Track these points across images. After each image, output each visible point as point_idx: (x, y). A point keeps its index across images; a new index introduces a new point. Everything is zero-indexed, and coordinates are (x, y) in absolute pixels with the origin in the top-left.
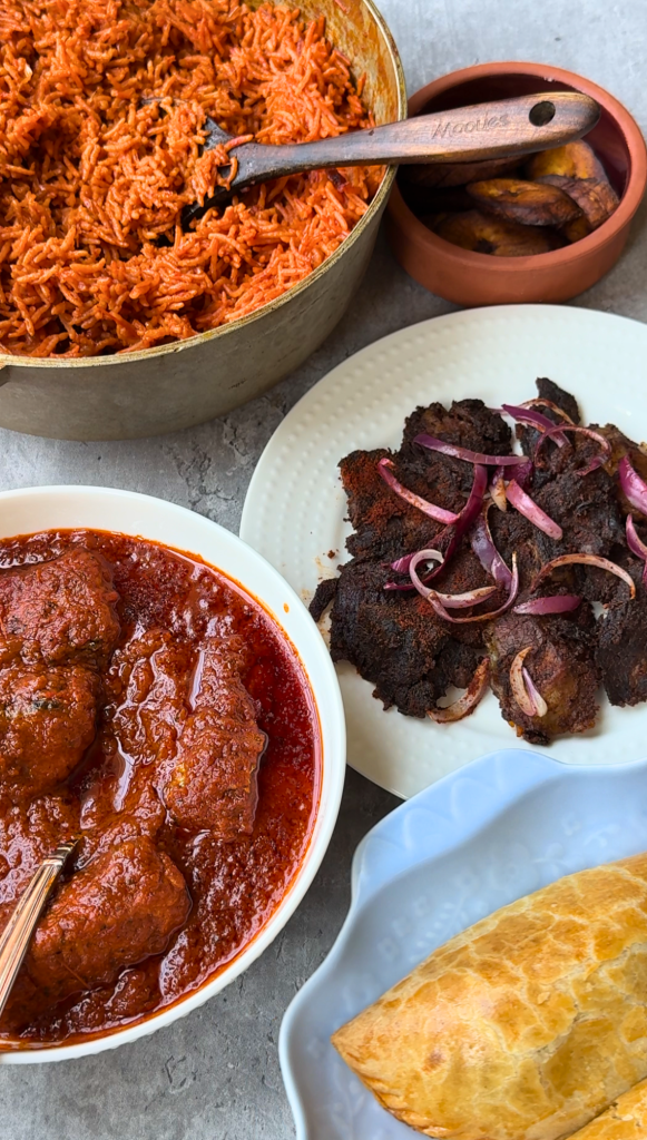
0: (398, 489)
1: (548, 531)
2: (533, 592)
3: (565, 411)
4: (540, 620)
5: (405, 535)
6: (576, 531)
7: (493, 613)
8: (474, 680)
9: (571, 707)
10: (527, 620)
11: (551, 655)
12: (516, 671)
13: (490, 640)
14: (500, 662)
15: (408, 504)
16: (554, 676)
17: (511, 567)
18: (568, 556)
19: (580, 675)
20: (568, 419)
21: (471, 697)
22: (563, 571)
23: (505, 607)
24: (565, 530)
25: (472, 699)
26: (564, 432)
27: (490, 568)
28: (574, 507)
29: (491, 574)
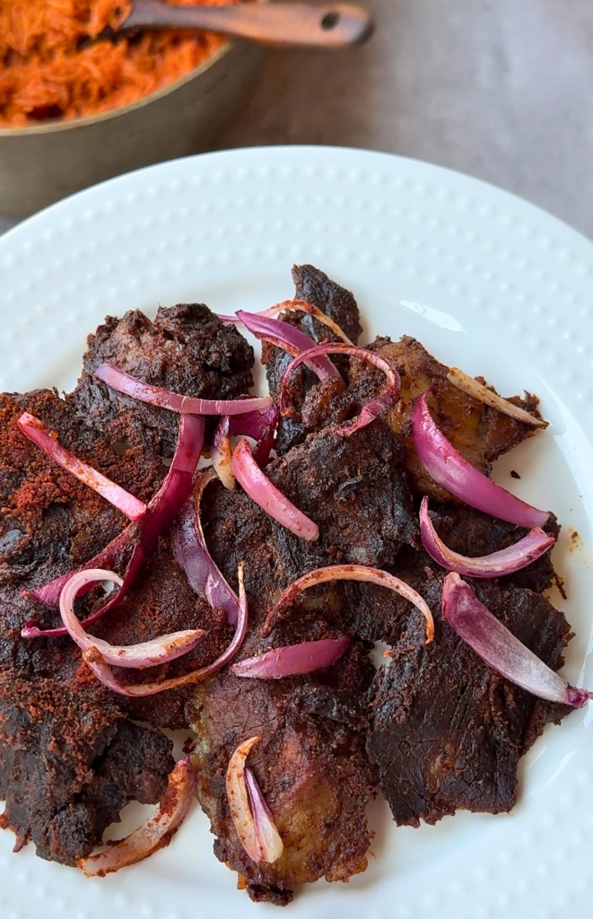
0: (61, 458)
1: (294, 528)
2: (267, 635)
3: (335, 320)
4: (275, 687)
5: (73, 534)
6: (341, 524)
7: (202, 672)
8: (169, 793)
9: (326, 836)
10: (253, 688)
11: (292, 748)
12: (234, 777)
13: (197, 718)
14: (212, 758)
15: (79, 481)
16: (297, 786)
17: (235, 588)
18: (324, 570)
19: (341, 780)
20: (341, 333)
21: (165, 817)
22: (321, 593)
23: (223, 658)
24: (323, 525)
25: (167, 821)
26: (331, 355)
27: (204, 589)
28: (335, 488)
29: (206, 602)
